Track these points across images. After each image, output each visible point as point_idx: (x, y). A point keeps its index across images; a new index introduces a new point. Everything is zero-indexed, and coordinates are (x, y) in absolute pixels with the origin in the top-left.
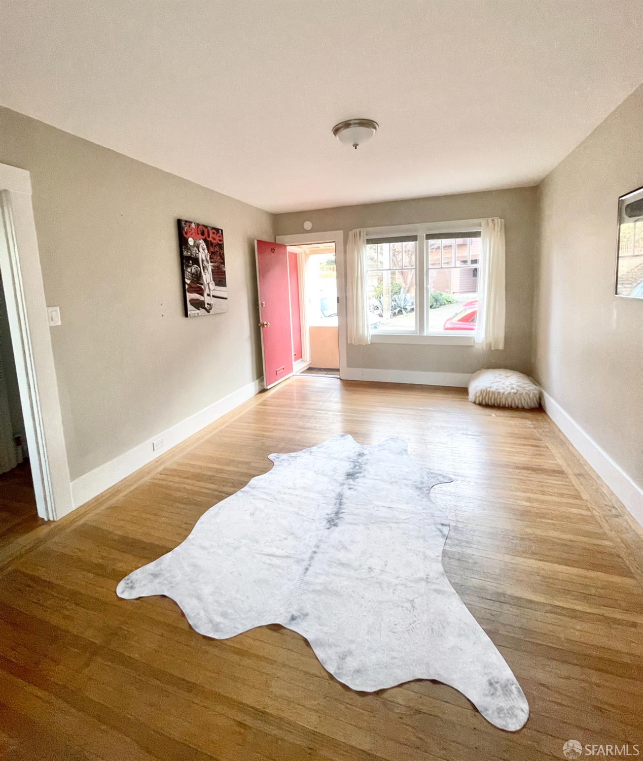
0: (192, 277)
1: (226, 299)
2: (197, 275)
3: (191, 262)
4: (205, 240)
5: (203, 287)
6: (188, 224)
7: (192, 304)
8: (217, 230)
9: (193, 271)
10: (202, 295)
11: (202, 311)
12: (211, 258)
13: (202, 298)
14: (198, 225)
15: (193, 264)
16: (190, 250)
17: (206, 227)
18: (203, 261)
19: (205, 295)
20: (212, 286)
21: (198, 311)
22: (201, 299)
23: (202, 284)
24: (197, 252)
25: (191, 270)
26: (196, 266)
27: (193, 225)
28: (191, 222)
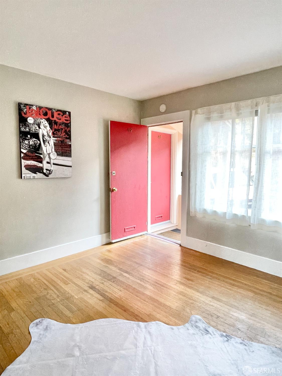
0: (29, 147)
1: (71, 167)
2: (36, 146)
3: (29, 136)
4: (48, 120)
5: (42, 156)
6: (28, 107)
7: (27, 169)
8: (64, 112)
9: (31, 143)
10: (41, 162)
11: (39, 175)
12: (53, 133)
13: (40, 165)
14: (40, 108)
15: (31, 138)
16: (29, 127)
17: (50, 109)
18: (43, 136)
19: (45, 162)
20: (54, 156)
21: (34, 175)
22: (38, 166)
23: (41, 154)
24: (38, 128)
25: (29, 142)
26: (34, 139)
27: (34, 108)
28: (33, 105)
